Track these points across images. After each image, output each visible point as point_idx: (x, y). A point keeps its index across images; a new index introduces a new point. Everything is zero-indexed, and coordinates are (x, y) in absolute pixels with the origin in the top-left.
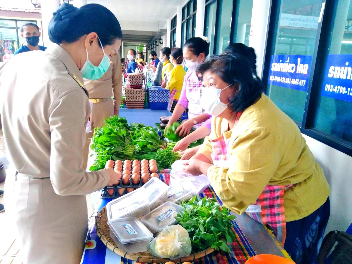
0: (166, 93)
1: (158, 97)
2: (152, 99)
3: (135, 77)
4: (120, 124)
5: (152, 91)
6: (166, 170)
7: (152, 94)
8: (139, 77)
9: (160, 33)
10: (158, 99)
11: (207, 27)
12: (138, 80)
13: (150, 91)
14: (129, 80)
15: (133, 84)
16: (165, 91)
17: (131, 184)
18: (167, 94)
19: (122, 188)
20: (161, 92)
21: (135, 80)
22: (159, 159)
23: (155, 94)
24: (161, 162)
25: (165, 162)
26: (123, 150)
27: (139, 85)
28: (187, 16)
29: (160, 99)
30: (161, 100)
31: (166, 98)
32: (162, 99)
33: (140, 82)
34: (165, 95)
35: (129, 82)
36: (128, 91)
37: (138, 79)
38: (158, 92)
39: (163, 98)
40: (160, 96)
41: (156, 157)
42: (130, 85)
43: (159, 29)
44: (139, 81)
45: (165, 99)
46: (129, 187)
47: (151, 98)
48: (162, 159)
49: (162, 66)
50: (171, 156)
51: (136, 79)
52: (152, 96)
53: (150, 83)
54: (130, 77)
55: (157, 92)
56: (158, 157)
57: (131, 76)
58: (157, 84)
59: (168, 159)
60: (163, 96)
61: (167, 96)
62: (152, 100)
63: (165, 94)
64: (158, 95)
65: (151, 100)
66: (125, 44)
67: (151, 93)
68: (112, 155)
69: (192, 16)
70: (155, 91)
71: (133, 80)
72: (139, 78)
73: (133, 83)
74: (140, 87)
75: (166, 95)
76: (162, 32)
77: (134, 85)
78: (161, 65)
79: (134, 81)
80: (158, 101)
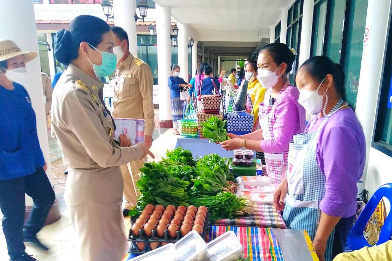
0: (249, 119)
1: (239, 125)
2: (231, 127)
3: (210, 100)
4: (182, 159)
5: (231, 117)
6: (223, 220)
7: (231, 121)
8: (215, 100)
9: (262, 43)
10: (239, 127)
12: (213, 103)
13: (228, 117)
14: (203, 103)
15: (207, 109)
16: (248, 117)
17: (166, 237)
18: (251, 120)
19: (154, 242)
20: (242, 119)
21: (210, 103)
22: (216, 205)
23: (234, 120)
24: (217, 209)
25: (223, 210)
26: (172, 191)
27: (215, 109)
28: (293, 21)
29: (240, 127)
30: (242, 128)
31: (248, 125)
32: (244, 127)
33: (216, 106)
34: (247, 122)
35: (203, 106)
36: (201, 117)
37: (213, 101)
38: (239, 119)
39: (245, 125)
40: (240, 123)
41: (212, 202)
42: (205, 110)
43: (261, 39)
44: (215, 105)
45: (247, 127)
46: (163, 240)
47: (229, 125)
48: (220, 206)
49: (247, 86)
50: (232, 203)
51: (212, 101)
52: (231, 124)
53: (231, 107)
54: (204, 100)
55: (237, 119)
56: (215, 203)
57: (205, 98)
58: (240, 107)
59: (227, 206)
60: (245, 123)
61: (250, 124)
62: (231, 129)
63: (247, 120)
64: (239, 122)
65: (229, 129)
66: (222, 59)
67: (229, 119)
68: (157, 196)
69: (299, 20)
70: (234, 117)
71: (207, 103)
72: (215, 101)
73: (207, 107)
74: (216, 112)
75: (249, 122)
76: (263, 42)
77: (209, 109)
78: (245, 84)
79: (209, 105)
80: (239, 130)
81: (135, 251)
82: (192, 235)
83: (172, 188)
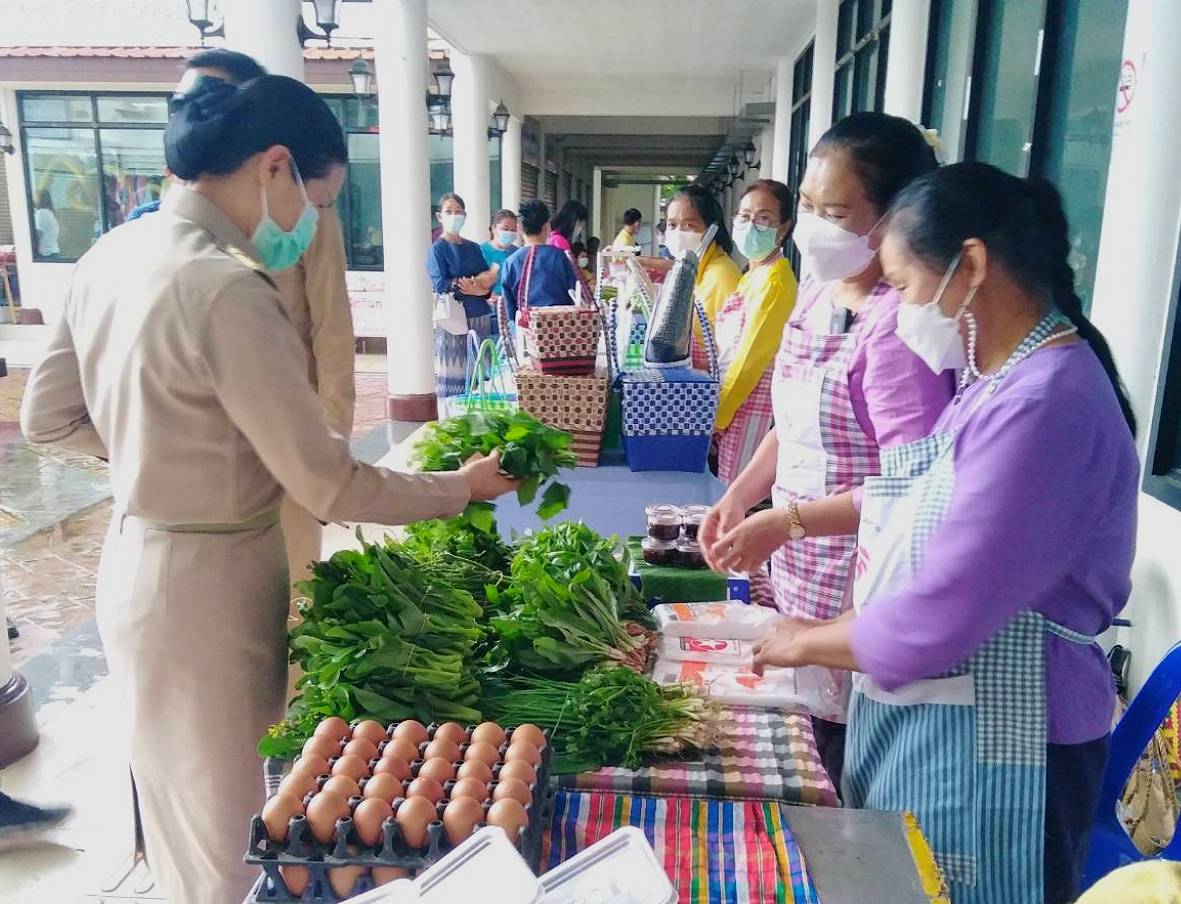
0: (701, 392)
1: (664, 414)
2: (636, 421)
3: (561, 324)
4: (460, 539)
5: (635, 387)
6: (606, 771)
7: (635, 399)
8: (578, 323)
9: (748, 120)
10: (664, 420)
11: (940, 84)
12: (573, 335)
13: (625, 385)
14: (536, 336)
15: (552, 356)
16: (696, 387)
17: (387, 847)
18: (707, 398)
19: (345, 865)
20: (677, 391)
21: (562, 336)
22: (580, 716)
23: (647, 398)
24: (584, 731)
25: (605, 736)
26: (416, 663)
27: (579, 358)
29: (670, 420)
30: (676, 426)
31: (699, 415)
32: (682, 420)
33: (584, 347)
34: (694, 403)
35: (538, 347)
36: (531, 386)
37: (574, 330)
38: (664, 391)
39: (688, 414)
40: (670, 409)
41: (563, 707)
42: (542, 360)
43: (743, 105)
44: (578, 341)
45: (693, 421)
46: (378, 860)
47: (630, 416)
48: (594, 719)
50: (637, 709)
51: (567, 329)
52: (635, 410)
53: (637, 350)
54: (539, 325)
55: (659, 392)
56: (575, 709)
57: (544, 317)
58: (665, 351)
59: (619, 720)
60: (688, 409)
61: (705, 409)
62: (636, 427)
63: (695, 398)
64: (664, 403)
65: (630, 428)
67: (629, 393)
68: (360, 686)
69: (877, 37)
70: (647, 385)
71: (551, 337)
72: (578, 329)
73: (552, 349)
74: (582, 367)
75: (700, 403)
76: (751, 117)
77: (558, 359)
78: (688, 267)
79: (557, 342)
80: (665, 431)
81: (275, 898)
82: (484, 844)
83: (418, 655)
